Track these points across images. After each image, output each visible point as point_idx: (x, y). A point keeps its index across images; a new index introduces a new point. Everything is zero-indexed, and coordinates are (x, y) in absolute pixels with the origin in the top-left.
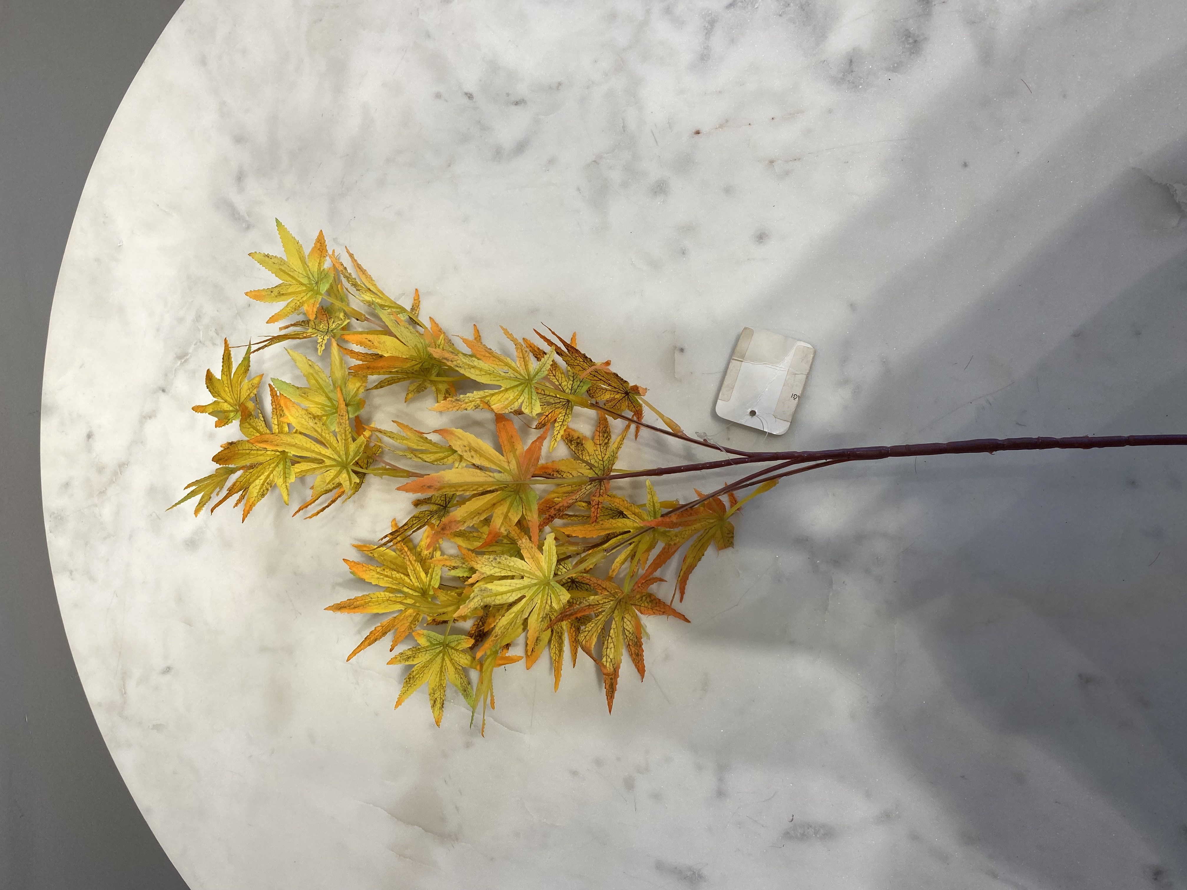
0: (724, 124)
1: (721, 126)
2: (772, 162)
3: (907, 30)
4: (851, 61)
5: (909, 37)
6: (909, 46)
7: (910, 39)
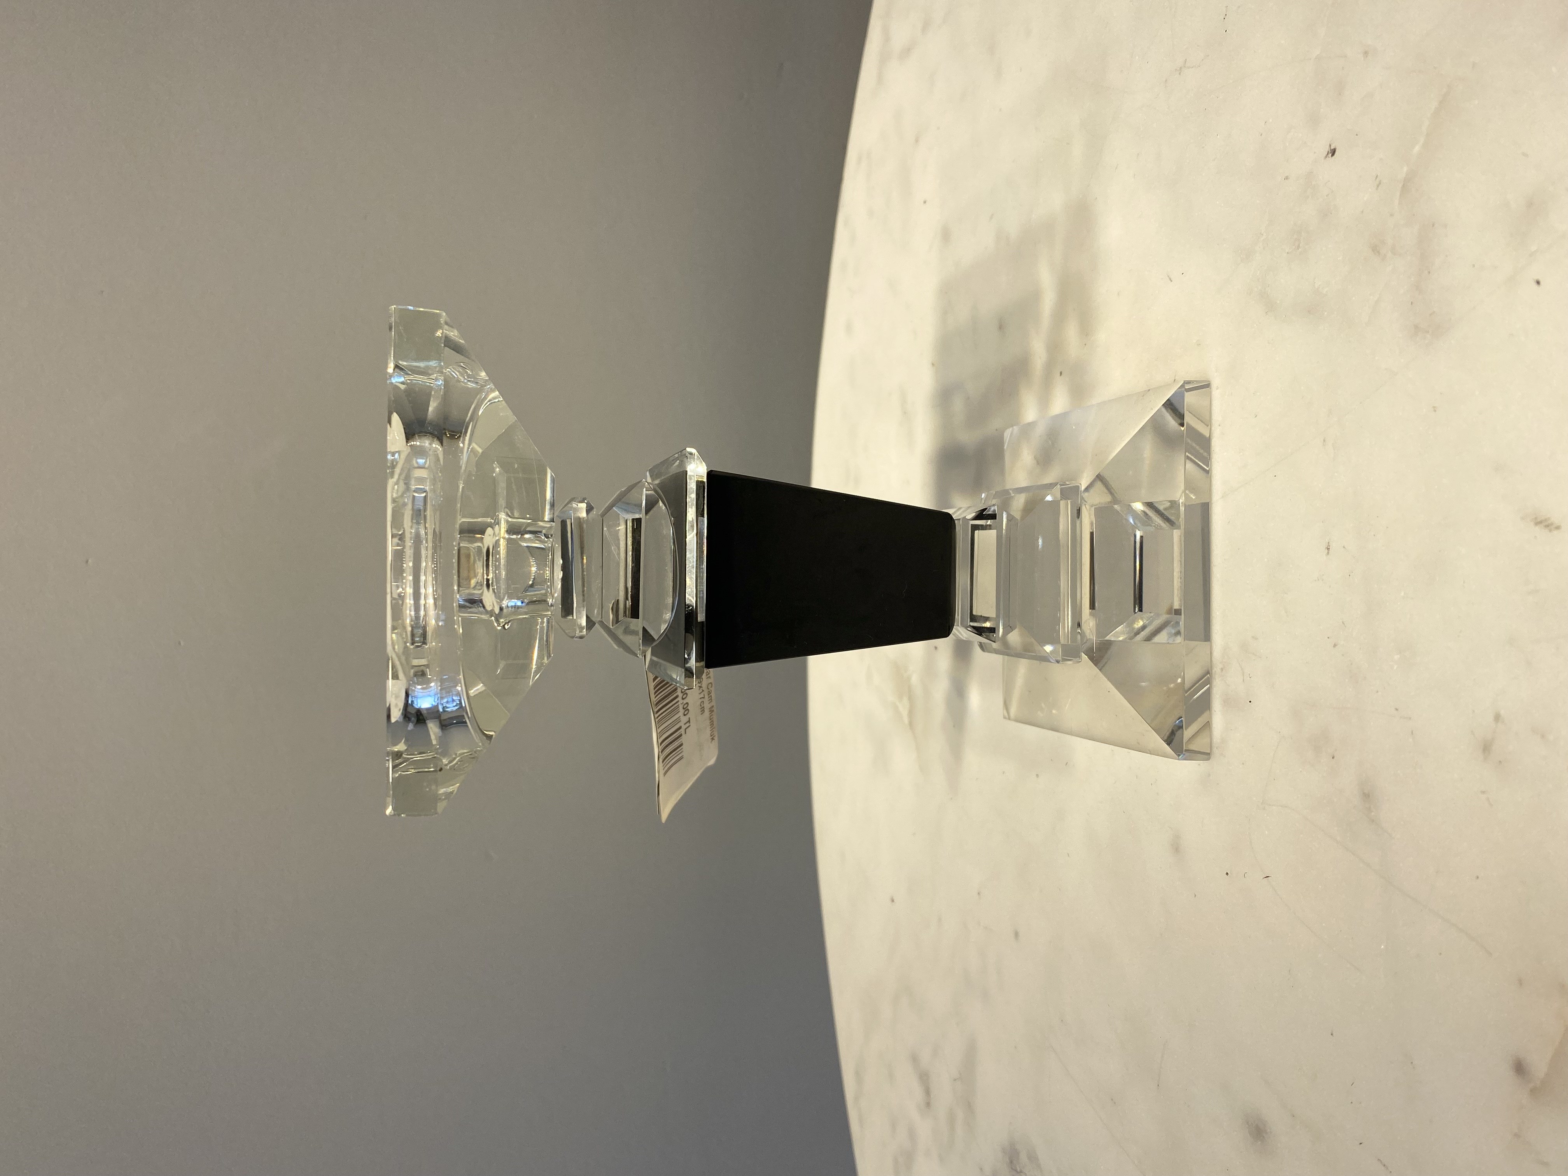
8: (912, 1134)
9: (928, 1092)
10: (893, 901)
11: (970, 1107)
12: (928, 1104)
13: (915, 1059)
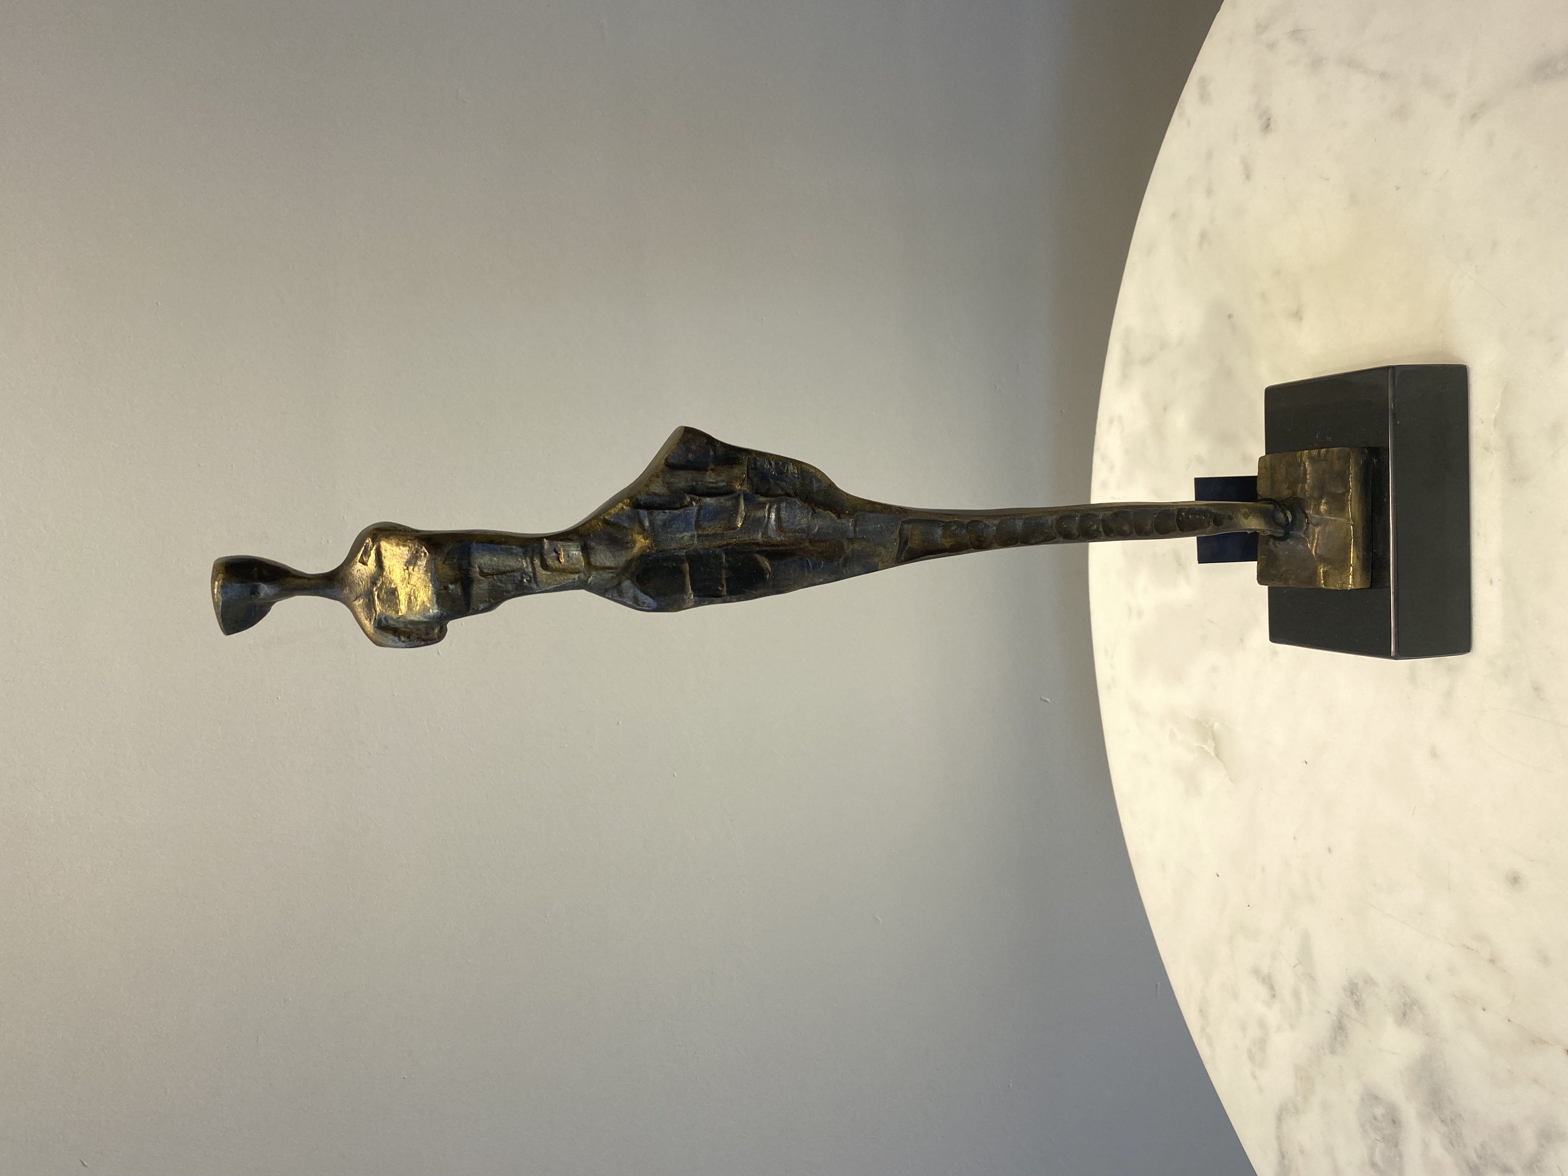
0: (1538, 1041)
1: (1542, 1042)
2: (1492, 961)
3: (1357, 1009)
4: (1404, 1015)
5: (1356, 1001)
6: (1358, 994)
7: (1356, 1000)
8: (1262, 1024)
9: (1272, 988)
10: (1218, 876)
11: (1311, 977)
12: (1274, 996)
13: (1256, 972)
